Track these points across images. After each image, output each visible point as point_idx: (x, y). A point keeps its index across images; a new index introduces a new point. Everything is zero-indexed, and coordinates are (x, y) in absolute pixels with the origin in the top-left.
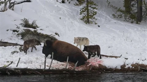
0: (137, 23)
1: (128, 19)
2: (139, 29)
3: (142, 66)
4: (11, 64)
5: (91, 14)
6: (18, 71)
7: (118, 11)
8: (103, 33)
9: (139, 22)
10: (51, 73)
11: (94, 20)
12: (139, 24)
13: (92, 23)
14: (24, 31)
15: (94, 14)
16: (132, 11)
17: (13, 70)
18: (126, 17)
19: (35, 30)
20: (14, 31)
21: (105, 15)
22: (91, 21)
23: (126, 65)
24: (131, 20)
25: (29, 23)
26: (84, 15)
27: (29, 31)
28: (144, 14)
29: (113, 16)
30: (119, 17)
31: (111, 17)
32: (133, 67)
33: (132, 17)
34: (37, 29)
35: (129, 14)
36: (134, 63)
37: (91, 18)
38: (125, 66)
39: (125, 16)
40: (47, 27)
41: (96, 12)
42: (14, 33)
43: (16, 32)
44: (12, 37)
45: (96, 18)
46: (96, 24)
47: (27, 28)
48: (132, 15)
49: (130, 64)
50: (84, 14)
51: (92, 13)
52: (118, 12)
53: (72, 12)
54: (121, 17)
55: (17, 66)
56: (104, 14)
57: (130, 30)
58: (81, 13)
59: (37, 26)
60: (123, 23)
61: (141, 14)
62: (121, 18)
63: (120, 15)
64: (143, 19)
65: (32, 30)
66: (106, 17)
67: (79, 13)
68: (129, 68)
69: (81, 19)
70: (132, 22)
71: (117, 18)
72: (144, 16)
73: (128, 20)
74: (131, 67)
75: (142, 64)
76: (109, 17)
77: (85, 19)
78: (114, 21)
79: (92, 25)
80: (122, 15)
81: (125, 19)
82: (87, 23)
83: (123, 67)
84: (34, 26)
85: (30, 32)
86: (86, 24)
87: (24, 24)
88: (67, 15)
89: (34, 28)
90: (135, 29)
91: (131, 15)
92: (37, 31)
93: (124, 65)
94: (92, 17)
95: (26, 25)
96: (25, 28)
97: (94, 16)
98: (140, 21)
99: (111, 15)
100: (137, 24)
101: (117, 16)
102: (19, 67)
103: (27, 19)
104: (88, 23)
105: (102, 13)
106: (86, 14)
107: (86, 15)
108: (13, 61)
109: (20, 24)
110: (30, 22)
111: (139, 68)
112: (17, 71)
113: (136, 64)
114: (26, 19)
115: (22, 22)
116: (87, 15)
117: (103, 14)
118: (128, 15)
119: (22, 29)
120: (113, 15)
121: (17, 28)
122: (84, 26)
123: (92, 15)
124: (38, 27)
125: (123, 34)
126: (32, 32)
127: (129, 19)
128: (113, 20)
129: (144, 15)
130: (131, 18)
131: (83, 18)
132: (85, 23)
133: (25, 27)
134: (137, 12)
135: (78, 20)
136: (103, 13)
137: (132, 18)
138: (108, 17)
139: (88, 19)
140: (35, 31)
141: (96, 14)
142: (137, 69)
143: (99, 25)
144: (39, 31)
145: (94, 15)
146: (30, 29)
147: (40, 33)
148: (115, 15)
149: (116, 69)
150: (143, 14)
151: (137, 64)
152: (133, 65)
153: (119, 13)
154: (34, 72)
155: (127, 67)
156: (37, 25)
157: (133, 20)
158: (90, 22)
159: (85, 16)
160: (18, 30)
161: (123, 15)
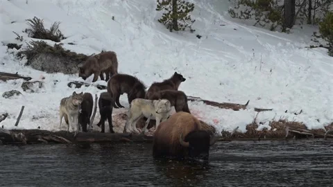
0: (284, 31)
1: (264, 20)
2: (288, 43)
3: (294, 125)
4: (4, 119)
5: (181, 8)
6: (20, 136)
7: (242, 3)
8: (209, 51)
9: (287, 29)
10: (93, 140)
11: (187, 22)
12: (288, 32)
13: (184, 29)
14: (33, 46)
15: (189, 8)
16: (273, 3)
17: (9, 133)
18: (258, 17)
19: (58, 43)
20: (11, 46)
21: (212, 12)
22: (182, 26)
23: (258, 124)
24: (271, 23)
25: (45, 28)
26: (167, 12)
27: (45, 45)
28: (300, 10)
29: (229, 15)
30: (243, 17)
31: (225, 17)
32: (275, 129)
33: (273, 17)
34: (62, 41)
35: (266, 10)
36: (277, 120)
37: (182, 19)
38: (257, 126)
39: (256, 15)
40: (83, 38)
41: (193, 5)
42: (10, 50)
43: (15, 49)
44: (5, 58)
45: (193, 18)
46: (192, 31)
47: (40, 40)
48: (272, 11)
49: (268, 123)
50: (166, 9)
51: (183, 8)
52: (241, 5)
53: (139, 6)
54: (247, 15)
55: (16, 125)
56: (211, 10)
57: (268, 46)
58: (158, 7)
59: (61, 35)
60: (251, 30)
61: (293, 10)
62: (248, 18)
63: (245, 13)
64: (298, 21)
65: (51, 43)
66: (215, 17)
67: (156, 8)
68: (265, 129)
69: (160, 21)
70: (272, 29)
71: (240, 18)
72: (298, 15)
73: (263, 23)
74: (270, 128)
75: (293, 122)
76: (221, 17)
77: (169, 21)
78: (232, 25)
79: (184, 33)
80: (249, 12)
81: (256, 21)
82: (173, 30)
83: (252, 128)
84: (55, 34)
85: (46, 49)
86: (171, 31)
87: (33, 30)
88: (127, 10)
89: (56, 39)
90: (280, 44)
91: (271, 13)
92: (63, 47)
93: (254, 125)
94: (183, 15)
95: (39, 32)
96: (36, 40)
97: (188, 14)
98: (291, 27)
99: (226, 12)
100: (283, 33)
101: (239, 14)
102: (20, 126)
103: (41, 19)
104: (175, 30)
105: (206, 8)
106: (169, 10)
107: (170, 12)
108: (7, 114)
109: (24, 30)
110: (47, 27)
111: (287, 130)
112: (16, 136)
113: (280, 121)
114: (39, 20)
115: (28, 27)
116: (172, 13)
117: (209, 10)
118: (265, 13)
119: (28, 42)
120: (231, 12)
121: (17, 39)
122: (166, 36)
123: (184, 10)
124: (63, 38)
125: (251, 55)
126: (51, 48)
127: (267, 20)
128: (229, 22)
129: (298, 13)
130: (269, 18)
131: (165, 19)
132: (168, 30)
133: (34, 37)
134: (283, 7)
135: (153, 24)
136: (209, 7)
137: (274, 20)
138: (219, 16)
139: (175, 21)
140: (58, 47)
141: (192, 9)
142: (282, 132)
143: (200, 35)
144: (66, 47)
145: (189, 11)
146: (45, 41)
147: (69, 51)
148: (236, 11)
149: (236, 132)
150: (296, 11)
151: (283, 121)
152: (273, 124)
153: (243, 8)
154: (54, 139)
155: (260, 128)
156: (62, 33)
157: (276, 23)
158: (179, 27)
159: (168, 14)
160: (19, 43)
161: (253, 12)
